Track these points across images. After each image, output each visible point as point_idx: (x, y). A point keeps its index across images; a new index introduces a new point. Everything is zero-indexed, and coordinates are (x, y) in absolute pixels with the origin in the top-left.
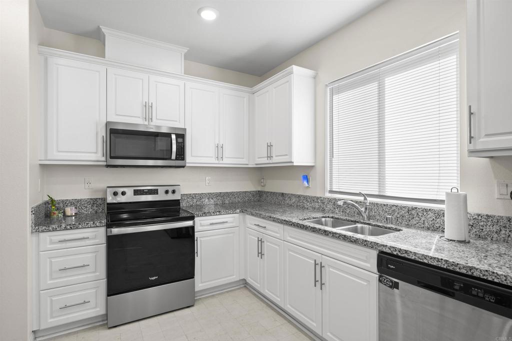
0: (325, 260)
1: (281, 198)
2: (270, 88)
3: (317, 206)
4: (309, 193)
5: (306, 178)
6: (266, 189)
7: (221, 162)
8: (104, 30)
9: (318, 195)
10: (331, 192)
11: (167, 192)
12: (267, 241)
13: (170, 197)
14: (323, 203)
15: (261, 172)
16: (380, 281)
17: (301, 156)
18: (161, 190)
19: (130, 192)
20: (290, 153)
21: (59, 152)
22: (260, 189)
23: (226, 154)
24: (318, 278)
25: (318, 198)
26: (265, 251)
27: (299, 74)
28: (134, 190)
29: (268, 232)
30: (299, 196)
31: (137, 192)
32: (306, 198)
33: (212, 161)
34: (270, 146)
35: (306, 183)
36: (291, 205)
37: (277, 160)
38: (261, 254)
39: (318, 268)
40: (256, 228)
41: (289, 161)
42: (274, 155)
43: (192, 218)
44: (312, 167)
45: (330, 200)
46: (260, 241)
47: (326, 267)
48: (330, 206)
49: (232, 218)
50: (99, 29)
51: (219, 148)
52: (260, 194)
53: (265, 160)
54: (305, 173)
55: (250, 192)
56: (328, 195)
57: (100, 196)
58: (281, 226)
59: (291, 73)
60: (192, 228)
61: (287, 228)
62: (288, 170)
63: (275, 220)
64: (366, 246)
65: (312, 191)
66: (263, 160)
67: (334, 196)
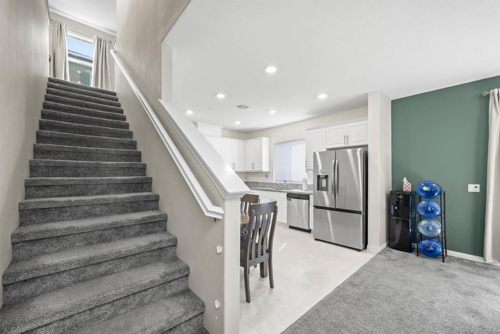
0: (275, 199)
1: (256, 184)
2: (253, 143)
3: (270, 185)
5: (266, 176)
6: (249, 181)
8: (198, 123)
10: (275, 181)
14: (273, 184)
15: (246, 174)
16: (287, 200)
17: (265, 168)
20: (261, 167)
22: (246, 181)
23: (236, 167)
25: (271, 183)
27: (265, 140)
30: (264, 183)
32: (266, 183)
34: (254, 164)
35: (266, 178)
36: (261, 186)
37: (256, 169)
41: (261, 170)
42: (255, 167)
44: (269, 172)
45: (275, 183)
48: (275, 185)
50: (196, 122)
51: (234, 164)
54: (266, 175)
56: (274, 182)
59: (262, 139)
62: (260, 173)
63: (258, 190)
64: (284, 192)
65: (269, 181)
66: (250, 169)
67: (276, 182)
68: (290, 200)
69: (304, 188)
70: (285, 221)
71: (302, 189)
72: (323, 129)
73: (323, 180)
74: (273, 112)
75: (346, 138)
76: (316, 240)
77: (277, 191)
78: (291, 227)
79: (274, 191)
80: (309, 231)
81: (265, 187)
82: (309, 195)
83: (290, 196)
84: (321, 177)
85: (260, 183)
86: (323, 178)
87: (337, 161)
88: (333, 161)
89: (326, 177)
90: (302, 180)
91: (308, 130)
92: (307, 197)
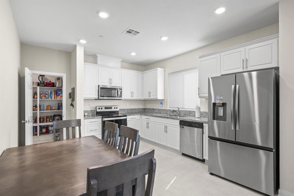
0: (168, 125)
1: (152, 110)
2: (149, 74)
3: (165, 112)
4: (163, 108)
5: (162, 103)
6: (147, 107)
7: (133, 98)
9: (165, 109)
10: (169, 107)
11: (115, 108)
12: (150, 123)
13: (116, 110)
14: (167, 111)
15: (145, 101)
16: (180, 127)
17: (160, 97)
18: (113, 108)
19: (103, 108)
20: (157, 95)
21: (85, 95)
22: (144, 107)
23: (134, 95)
24: (166, 130)
25: (165, 110)
26: (149, 126)
27: (160, 70)
28: (105, 107)
29: (150, 120)
30: (159, 109)
31: (106, 108)
32: (161, 110)
33: (129, 98)
34: (150, 93)
35: (161, 105)
36: (156, 113)
37: (152, 97)
38: (148, 127)
39: (166, 127)
40: (146, 119)
41: (156, 98)
42: (151, 95)
43: (126, 116)
44: (164, 100)
46: (148, 123)
47: (168, 127)
48: (169, 112)
49: (137, 117)
50: (96, 55)
51: (132, 93)
52: (145, 109)
53: (148, 97)
54: (161, 102)
55: (141, 109)
56: (168, 109)
57: (93, 109)
58: (155, 117)
59: (157, 70)
60: (126, 119)
61: (156, 118)
62: (156, 101)
63: (153, 116)
64: (177, 119)
65: (164, 107)
66: (147, 97)
67: (170, 109)
68: (183, 127)
69: (197, 115)
70: (178, 148)
71: (194, 116)
72: (218, 55)
73: (219, 108)
74: (164, 39)
75: (244, 62)
76: (212, 174)
77: (170, 118)
78: (184, 154)
79: (168, 118)
80: (203, 161)
81: (161, 113)
82: (203, 123)
83: (183, 123)
84: (217, 104)
85: (156, 109)
86: (220, 106)
87: (237, 86)
88: (233, 86)
89: (224, 105)
90: (195, 108)
91: (200, 57)
92: (200, 125)
